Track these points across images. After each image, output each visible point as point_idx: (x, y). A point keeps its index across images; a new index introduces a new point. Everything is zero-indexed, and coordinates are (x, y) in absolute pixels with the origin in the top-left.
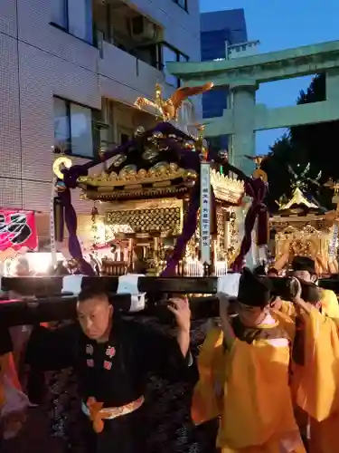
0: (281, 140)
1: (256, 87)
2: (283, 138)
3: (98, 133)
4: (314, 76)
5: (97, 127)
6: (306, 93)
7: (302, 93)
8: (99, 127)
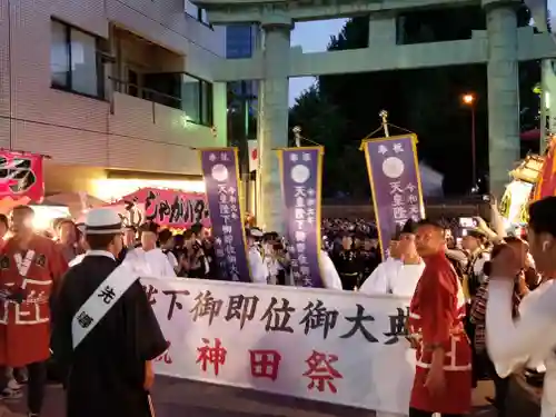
0: (309, 91)
1: (292, 27)
2: (311, 88)
3: (103, 68)
4: (348, 19)
5: (101, 60)
6: (337, 39)
7: (333, 39)
8: (104, 61)
